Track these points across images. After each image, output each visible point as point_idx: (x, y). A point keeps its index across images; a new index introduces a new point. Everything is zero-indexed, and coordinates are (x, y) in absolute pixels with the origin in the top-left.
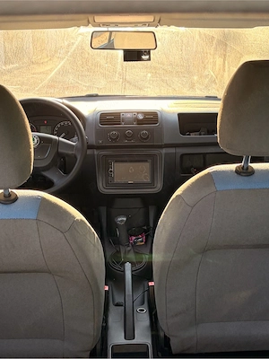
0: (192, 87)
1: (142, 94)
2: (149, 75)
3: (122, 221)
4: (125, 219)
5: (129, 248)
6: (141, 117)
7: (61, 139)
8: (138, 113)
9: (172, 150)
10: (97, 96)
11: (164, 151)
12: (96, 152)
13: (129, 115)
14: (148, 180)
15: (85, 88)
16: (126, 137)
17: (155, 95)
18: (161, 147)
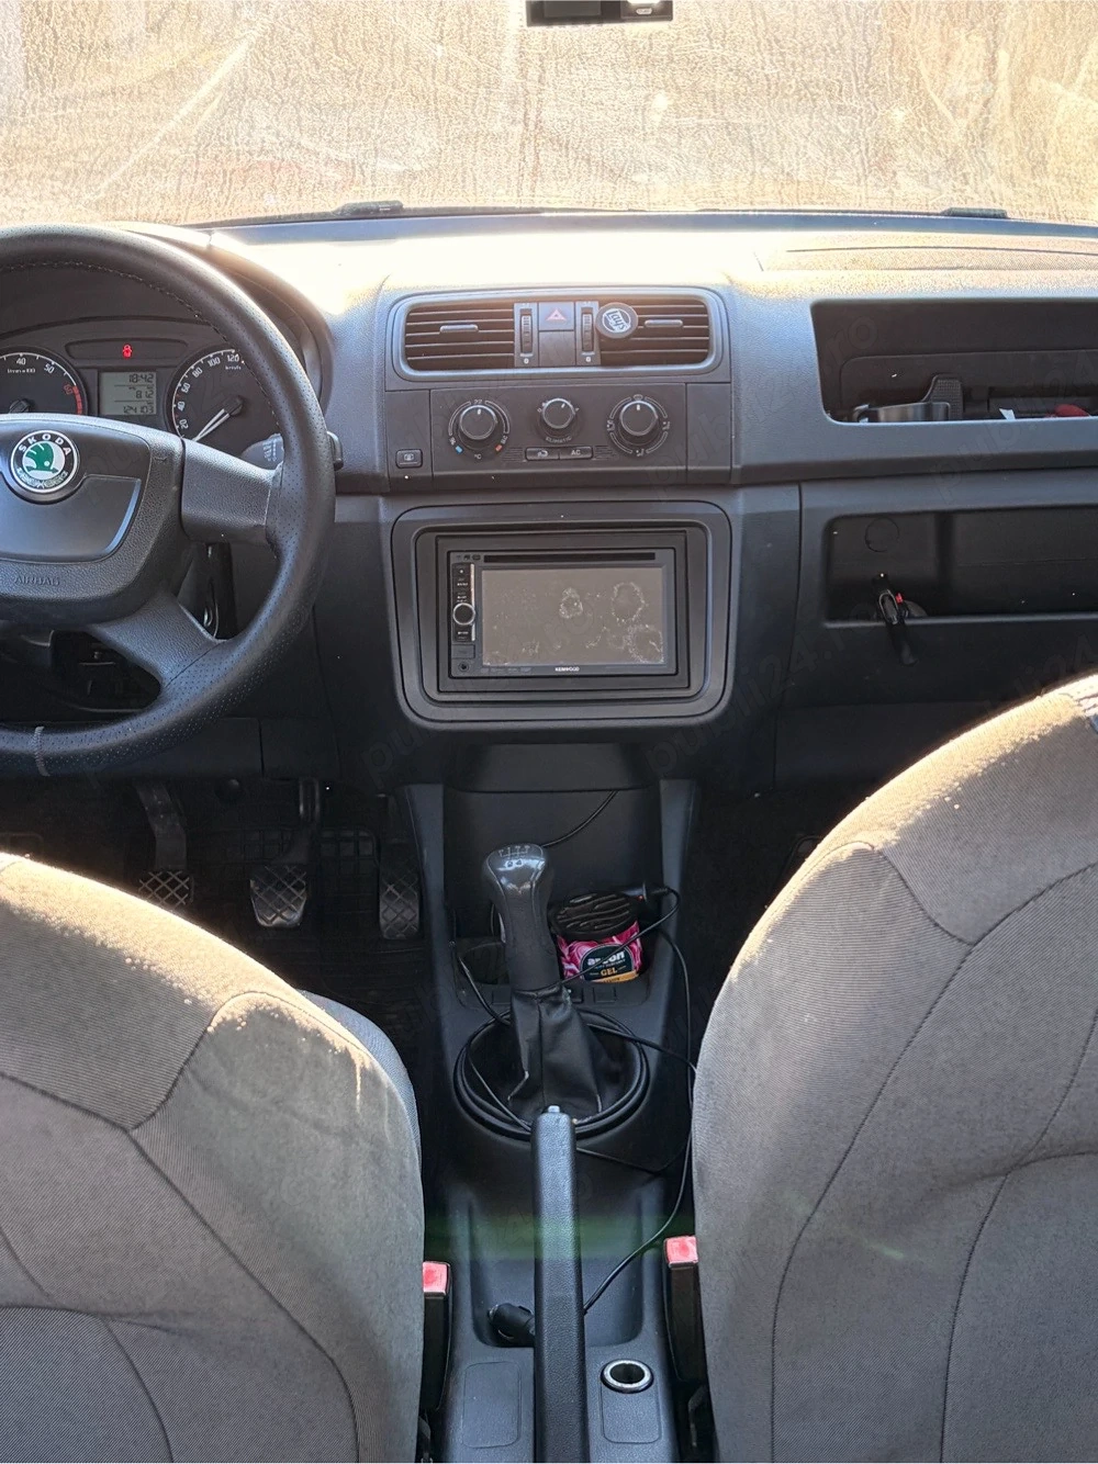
0: (880, 162)
1: (620, 199)
2: (661, 101)
3: (525, 873)
4: (537, 863)
5: (558, 1016)
6: (619, 325)
7: (196, 449)
8: (604, 302)
9: (782, 500)
10: (395, 212)
11: (740, 504)
12: (386, 511)
13: (557, 316)
14: (658, 658)
15: (333, 174)
16: (541, 430)
17: (691, 209)
18: (723, 483)
